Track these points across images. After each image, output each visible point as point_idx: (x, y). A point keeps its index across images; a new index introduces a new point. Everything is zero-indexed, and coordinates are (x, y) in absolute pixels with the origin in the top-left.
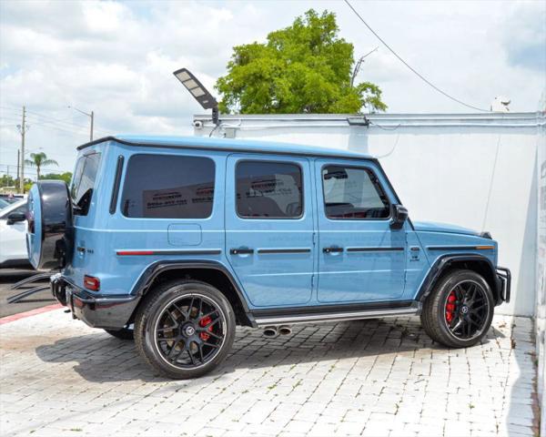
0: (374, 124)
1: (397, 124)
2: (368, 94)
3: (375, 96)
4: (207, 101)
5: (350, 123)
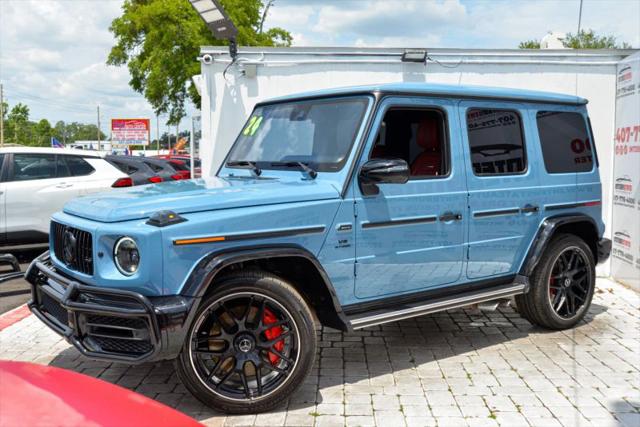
0: (434, 60)
1: (459, 61)
2: (279, 40)
3: (286, 42)
4: (224, 28)
5: (404, 59)
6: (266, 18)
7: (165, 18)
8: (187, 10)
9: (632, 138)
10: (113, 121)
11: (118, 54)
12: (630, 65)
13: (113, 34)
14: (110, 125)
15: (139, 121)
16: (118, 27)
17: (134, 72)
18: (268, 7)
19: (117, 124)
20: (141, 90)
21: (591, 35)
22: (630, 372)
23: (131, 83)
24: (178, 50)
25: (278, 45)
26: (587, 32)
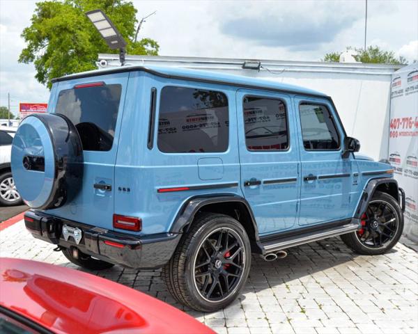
0: (265, 68)
1: (283, 69)
2: (149, 48)
3: (154, 49)
4: (116, 42)
5: (244, 67)
6: (140, 31)
7: (64, 29)
8: (80, 23)
9: (401, 126)
10: (21, 104)
11: (27, 55)
12: (401, 76)
13: (24, 39)
14: (19, 107)
15: (41, 105)
16: (28, 35)
17: (39, 68)
18: (141, 23)
19: (24, 107)
20: (43, 82)
21: (377, 50)
22: (395, 284)
23: (36, 77)
24: (72, 53)
25: (149, 52)
26: (374, 48)
